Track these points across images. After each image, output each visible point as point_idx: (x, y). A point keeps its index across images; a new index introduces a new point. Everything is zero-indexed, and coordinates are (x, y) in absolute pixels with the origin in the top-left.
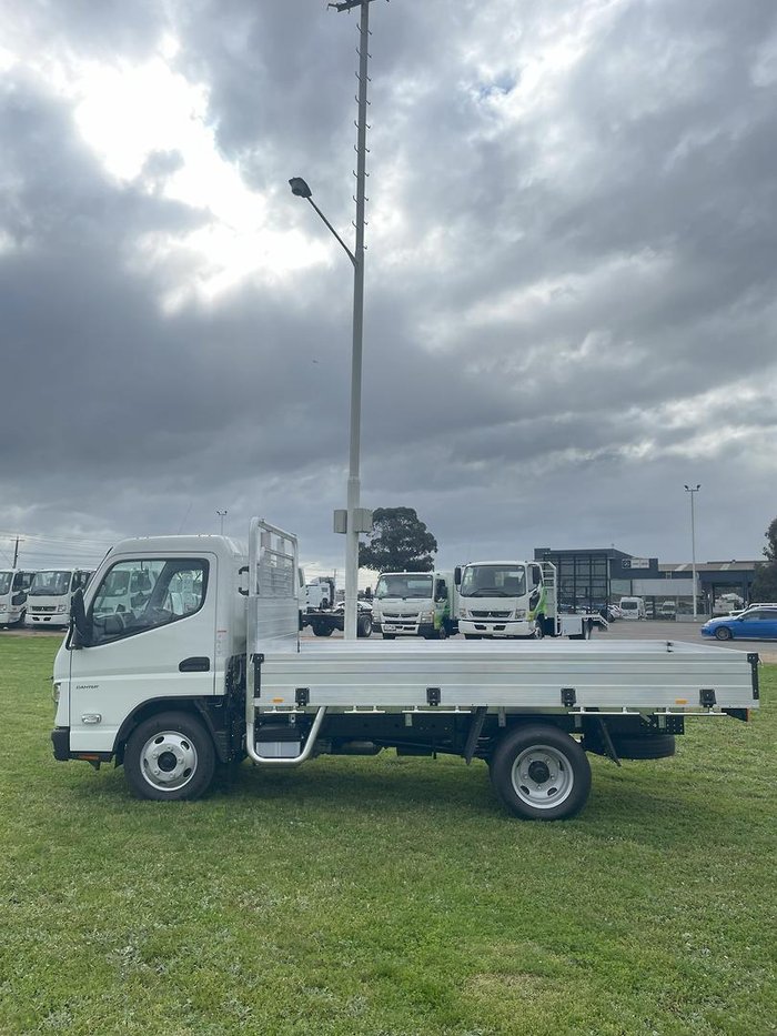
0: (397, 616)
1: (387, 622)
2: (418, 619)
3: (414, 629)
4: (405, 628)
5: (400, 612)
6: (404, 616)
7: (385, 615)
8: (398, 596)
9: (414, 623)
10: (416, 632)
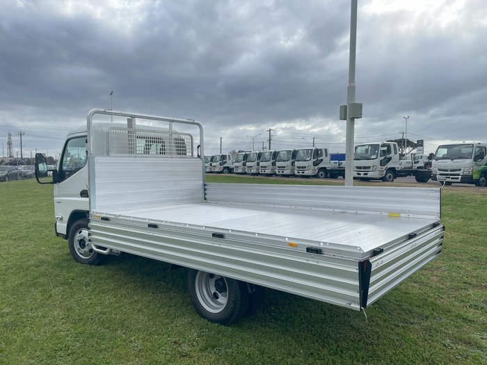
0: (447, 171)
1: (440, 174)
2: (461, 173)
3: (458, 178)
4: (452, 178)
5: (449, 168)
6: (451, 171)
7: (439, 170)
8: (449, 159)
9: (459, 175)
10: (459, 180)
